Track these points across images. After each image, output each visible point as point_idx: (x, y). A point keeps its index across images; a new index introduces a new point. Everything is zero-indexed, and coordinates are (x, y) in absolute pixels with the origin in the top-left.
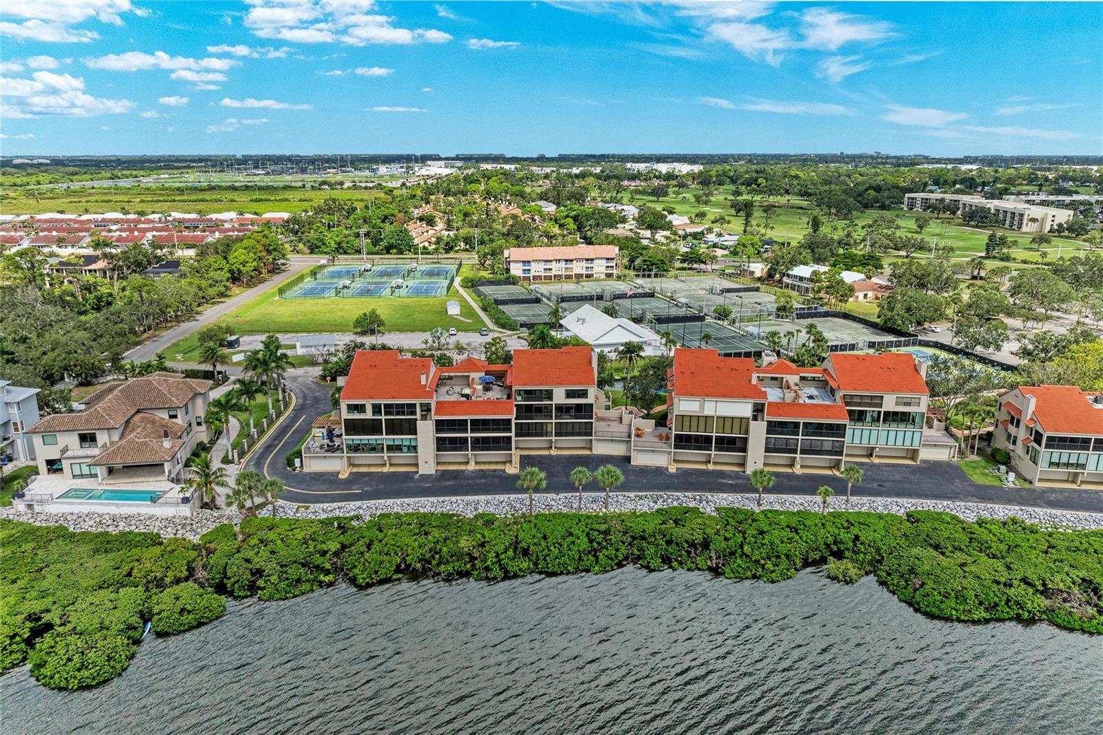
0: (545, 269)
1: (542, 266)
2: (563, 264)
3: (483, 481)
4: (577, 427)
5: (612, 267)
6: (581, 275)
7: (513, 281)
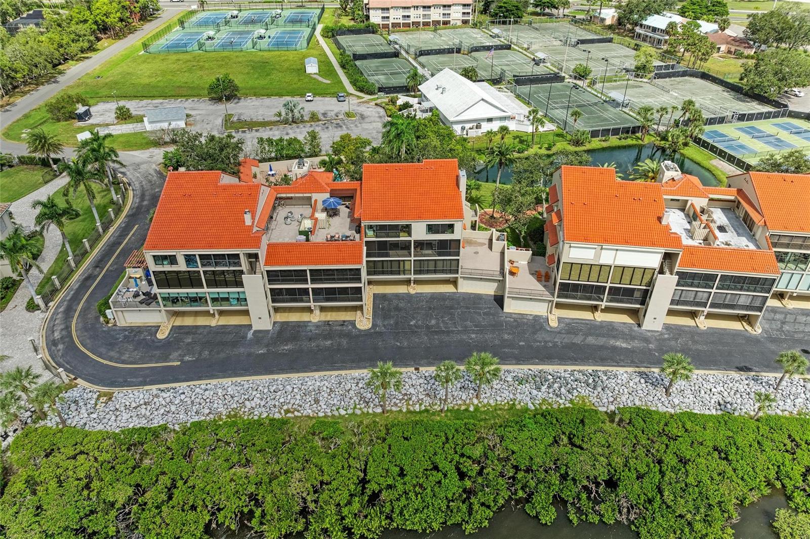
0: (404, 16)
1: (402, 13)
2: (421, 11)
3: (329, 343)
4: (440, 264)
5: (468, 13)
6: (438, 22)
7: (372, 30)
